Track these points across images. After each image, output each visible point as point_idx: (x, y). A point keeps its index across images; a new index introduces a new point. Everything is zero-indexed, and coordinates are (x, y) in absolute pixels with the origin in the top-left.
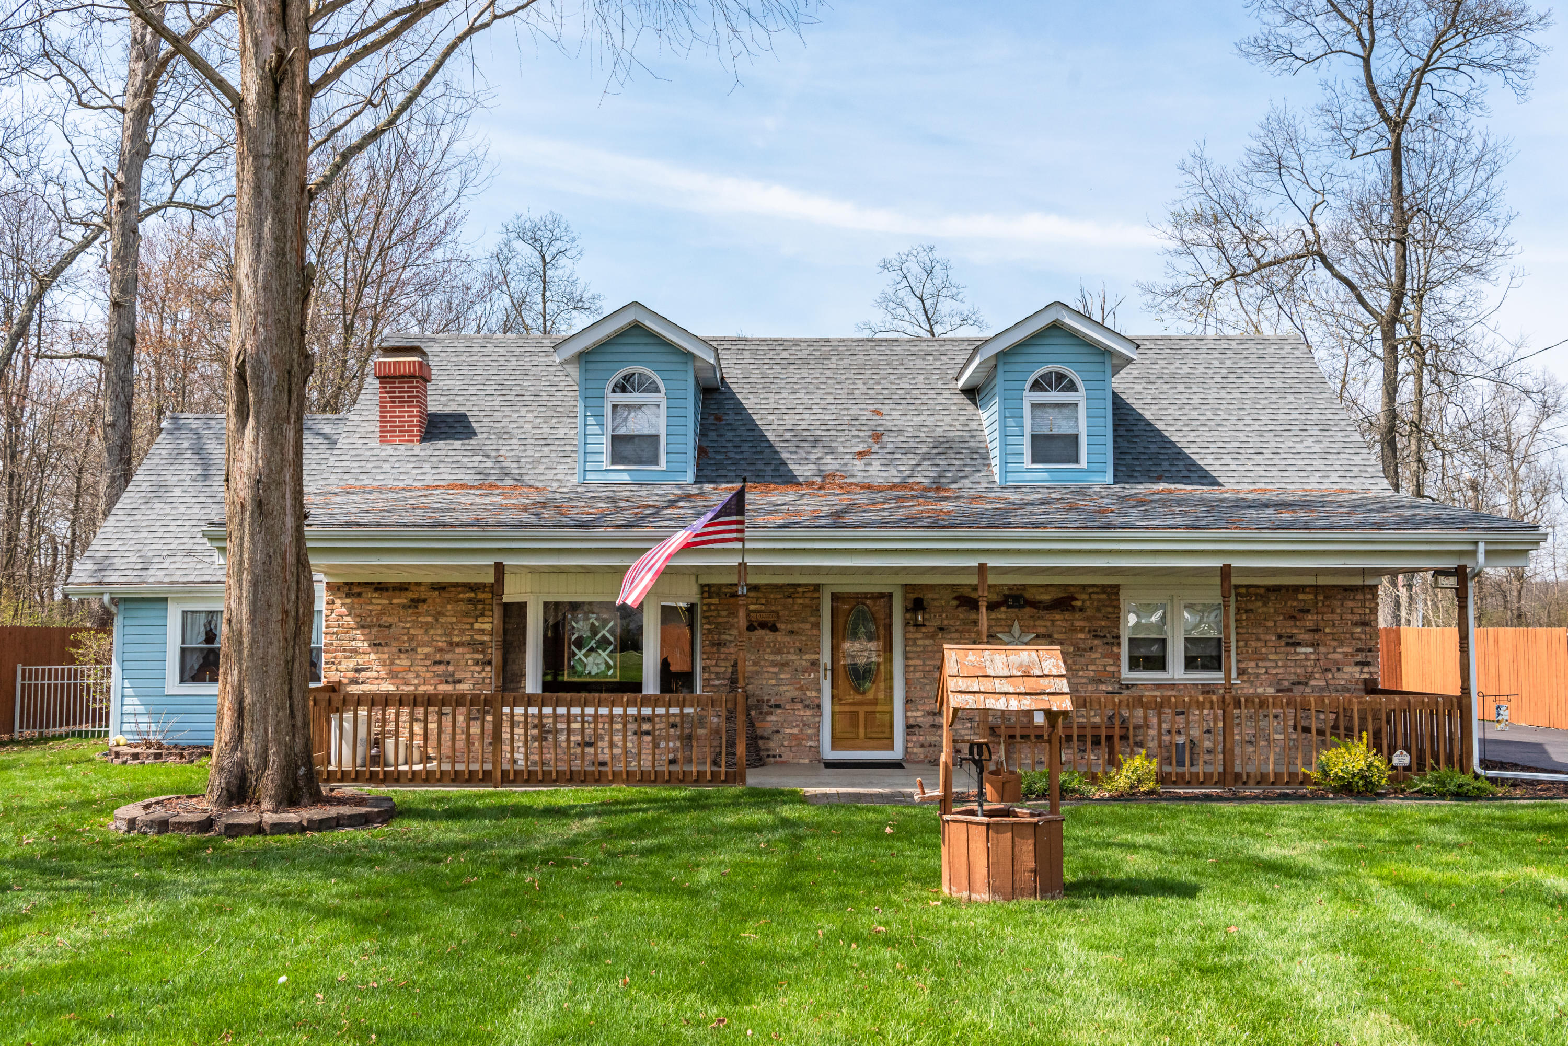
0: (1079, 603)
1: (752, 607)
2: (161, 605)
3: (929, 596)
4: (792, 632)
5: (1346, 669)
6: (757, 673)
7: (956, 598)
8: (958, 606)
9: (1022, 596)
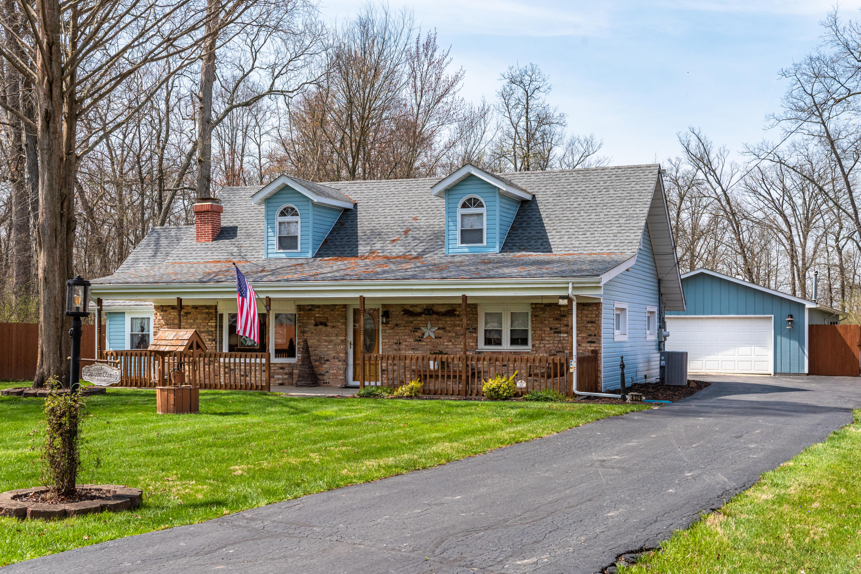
0: (457, 313)
1: (317, 315)
2: (122, 315)
3: (391, 309)
4: (333, 327)
5: (583, 345)
6: (319, 345)
7: (403, 311)
8: (404, 314)
9: (431, 309)
